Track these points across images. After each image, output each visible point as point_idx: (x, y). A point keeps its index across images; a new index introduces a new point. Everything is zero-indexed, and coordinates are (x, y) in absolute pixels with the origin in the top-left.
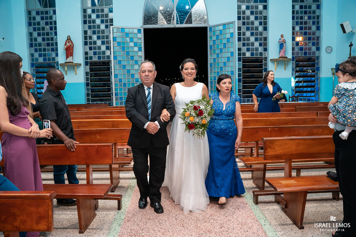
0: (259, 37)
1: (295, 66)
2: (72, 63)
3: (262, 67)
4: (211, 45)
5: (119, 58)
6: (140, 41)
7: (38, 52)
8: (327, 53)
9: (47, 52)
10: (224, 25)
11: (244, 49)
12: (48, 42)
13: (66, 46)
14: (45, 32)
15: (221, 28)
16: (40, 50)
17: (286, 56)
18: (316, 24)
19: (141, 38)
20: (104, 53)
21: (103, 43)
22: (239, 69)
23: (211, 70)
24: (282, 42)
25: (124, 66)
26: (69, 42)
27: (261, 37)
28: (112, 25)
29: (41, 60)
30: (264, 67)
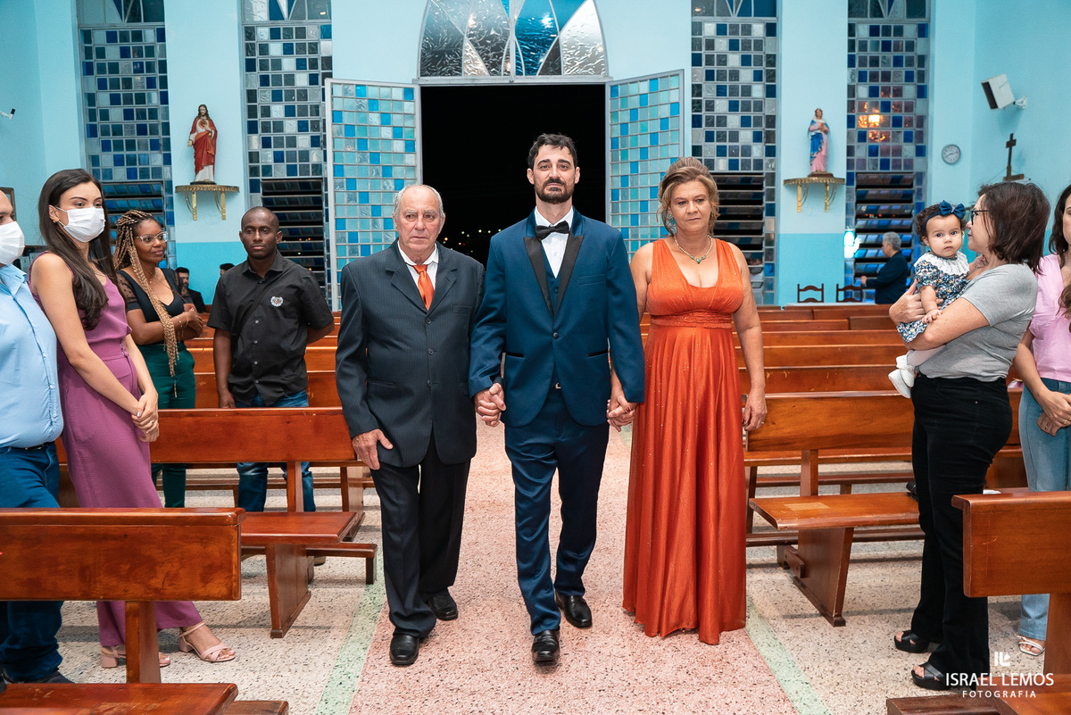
0: (752, 114)
1: (855, 201)
2: (214, 183)
3: (761, 203)
4: (615, 136)
5: (349, 173)
6: (410, 123)
7: (113, 153)
8: (947, 163)
9: (137, 152)
10: (653, 80)
11: (710, 149)
12: (142, 122)
13: (196, 134)
14: (134, 93)
15: (644, 87)
16: (118, 146)
17: (829, 171)
18: (915, 79)
19: (413, 115)
20: (305, 155)
21: (302, 127)
23: (615, 209)
24: (819, 131)
25: (365, 197)
26: (203, 124)
27: (758, 114)
28: (330, 75)
29: (120, 174)
30: (765, 202)
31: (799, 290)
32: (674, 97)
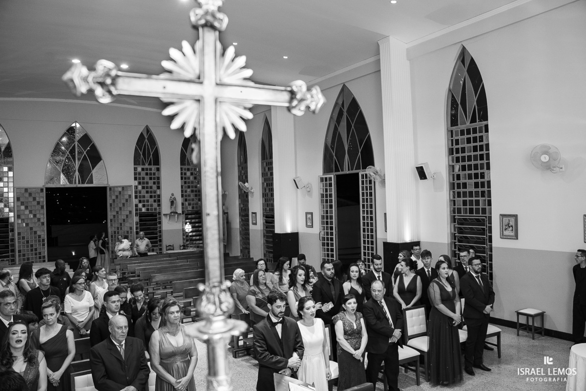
0: (153, 194)
3: (157, 220)
4: (111, 202)
5: (22, 217)
6: (42, 200)
10: (123, 188)
11: (140, 205)
15: (120, 189)
17: (176, 211)
19: (43, 197)
22: (137, 224)
23: (111, 225)
24: (173, 200)
25: (27, 224)
27: (155, 194)
30: (158, 220)
31: (167, 247)
32: (129, 193)
